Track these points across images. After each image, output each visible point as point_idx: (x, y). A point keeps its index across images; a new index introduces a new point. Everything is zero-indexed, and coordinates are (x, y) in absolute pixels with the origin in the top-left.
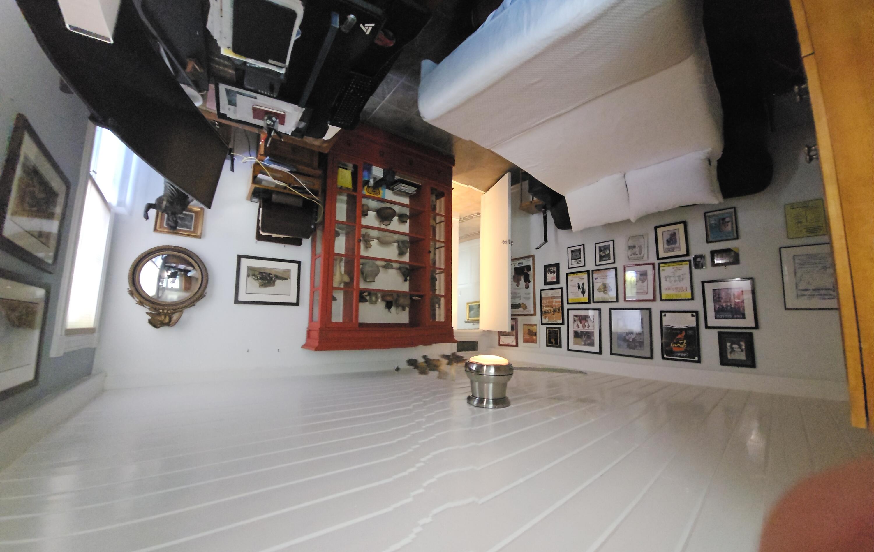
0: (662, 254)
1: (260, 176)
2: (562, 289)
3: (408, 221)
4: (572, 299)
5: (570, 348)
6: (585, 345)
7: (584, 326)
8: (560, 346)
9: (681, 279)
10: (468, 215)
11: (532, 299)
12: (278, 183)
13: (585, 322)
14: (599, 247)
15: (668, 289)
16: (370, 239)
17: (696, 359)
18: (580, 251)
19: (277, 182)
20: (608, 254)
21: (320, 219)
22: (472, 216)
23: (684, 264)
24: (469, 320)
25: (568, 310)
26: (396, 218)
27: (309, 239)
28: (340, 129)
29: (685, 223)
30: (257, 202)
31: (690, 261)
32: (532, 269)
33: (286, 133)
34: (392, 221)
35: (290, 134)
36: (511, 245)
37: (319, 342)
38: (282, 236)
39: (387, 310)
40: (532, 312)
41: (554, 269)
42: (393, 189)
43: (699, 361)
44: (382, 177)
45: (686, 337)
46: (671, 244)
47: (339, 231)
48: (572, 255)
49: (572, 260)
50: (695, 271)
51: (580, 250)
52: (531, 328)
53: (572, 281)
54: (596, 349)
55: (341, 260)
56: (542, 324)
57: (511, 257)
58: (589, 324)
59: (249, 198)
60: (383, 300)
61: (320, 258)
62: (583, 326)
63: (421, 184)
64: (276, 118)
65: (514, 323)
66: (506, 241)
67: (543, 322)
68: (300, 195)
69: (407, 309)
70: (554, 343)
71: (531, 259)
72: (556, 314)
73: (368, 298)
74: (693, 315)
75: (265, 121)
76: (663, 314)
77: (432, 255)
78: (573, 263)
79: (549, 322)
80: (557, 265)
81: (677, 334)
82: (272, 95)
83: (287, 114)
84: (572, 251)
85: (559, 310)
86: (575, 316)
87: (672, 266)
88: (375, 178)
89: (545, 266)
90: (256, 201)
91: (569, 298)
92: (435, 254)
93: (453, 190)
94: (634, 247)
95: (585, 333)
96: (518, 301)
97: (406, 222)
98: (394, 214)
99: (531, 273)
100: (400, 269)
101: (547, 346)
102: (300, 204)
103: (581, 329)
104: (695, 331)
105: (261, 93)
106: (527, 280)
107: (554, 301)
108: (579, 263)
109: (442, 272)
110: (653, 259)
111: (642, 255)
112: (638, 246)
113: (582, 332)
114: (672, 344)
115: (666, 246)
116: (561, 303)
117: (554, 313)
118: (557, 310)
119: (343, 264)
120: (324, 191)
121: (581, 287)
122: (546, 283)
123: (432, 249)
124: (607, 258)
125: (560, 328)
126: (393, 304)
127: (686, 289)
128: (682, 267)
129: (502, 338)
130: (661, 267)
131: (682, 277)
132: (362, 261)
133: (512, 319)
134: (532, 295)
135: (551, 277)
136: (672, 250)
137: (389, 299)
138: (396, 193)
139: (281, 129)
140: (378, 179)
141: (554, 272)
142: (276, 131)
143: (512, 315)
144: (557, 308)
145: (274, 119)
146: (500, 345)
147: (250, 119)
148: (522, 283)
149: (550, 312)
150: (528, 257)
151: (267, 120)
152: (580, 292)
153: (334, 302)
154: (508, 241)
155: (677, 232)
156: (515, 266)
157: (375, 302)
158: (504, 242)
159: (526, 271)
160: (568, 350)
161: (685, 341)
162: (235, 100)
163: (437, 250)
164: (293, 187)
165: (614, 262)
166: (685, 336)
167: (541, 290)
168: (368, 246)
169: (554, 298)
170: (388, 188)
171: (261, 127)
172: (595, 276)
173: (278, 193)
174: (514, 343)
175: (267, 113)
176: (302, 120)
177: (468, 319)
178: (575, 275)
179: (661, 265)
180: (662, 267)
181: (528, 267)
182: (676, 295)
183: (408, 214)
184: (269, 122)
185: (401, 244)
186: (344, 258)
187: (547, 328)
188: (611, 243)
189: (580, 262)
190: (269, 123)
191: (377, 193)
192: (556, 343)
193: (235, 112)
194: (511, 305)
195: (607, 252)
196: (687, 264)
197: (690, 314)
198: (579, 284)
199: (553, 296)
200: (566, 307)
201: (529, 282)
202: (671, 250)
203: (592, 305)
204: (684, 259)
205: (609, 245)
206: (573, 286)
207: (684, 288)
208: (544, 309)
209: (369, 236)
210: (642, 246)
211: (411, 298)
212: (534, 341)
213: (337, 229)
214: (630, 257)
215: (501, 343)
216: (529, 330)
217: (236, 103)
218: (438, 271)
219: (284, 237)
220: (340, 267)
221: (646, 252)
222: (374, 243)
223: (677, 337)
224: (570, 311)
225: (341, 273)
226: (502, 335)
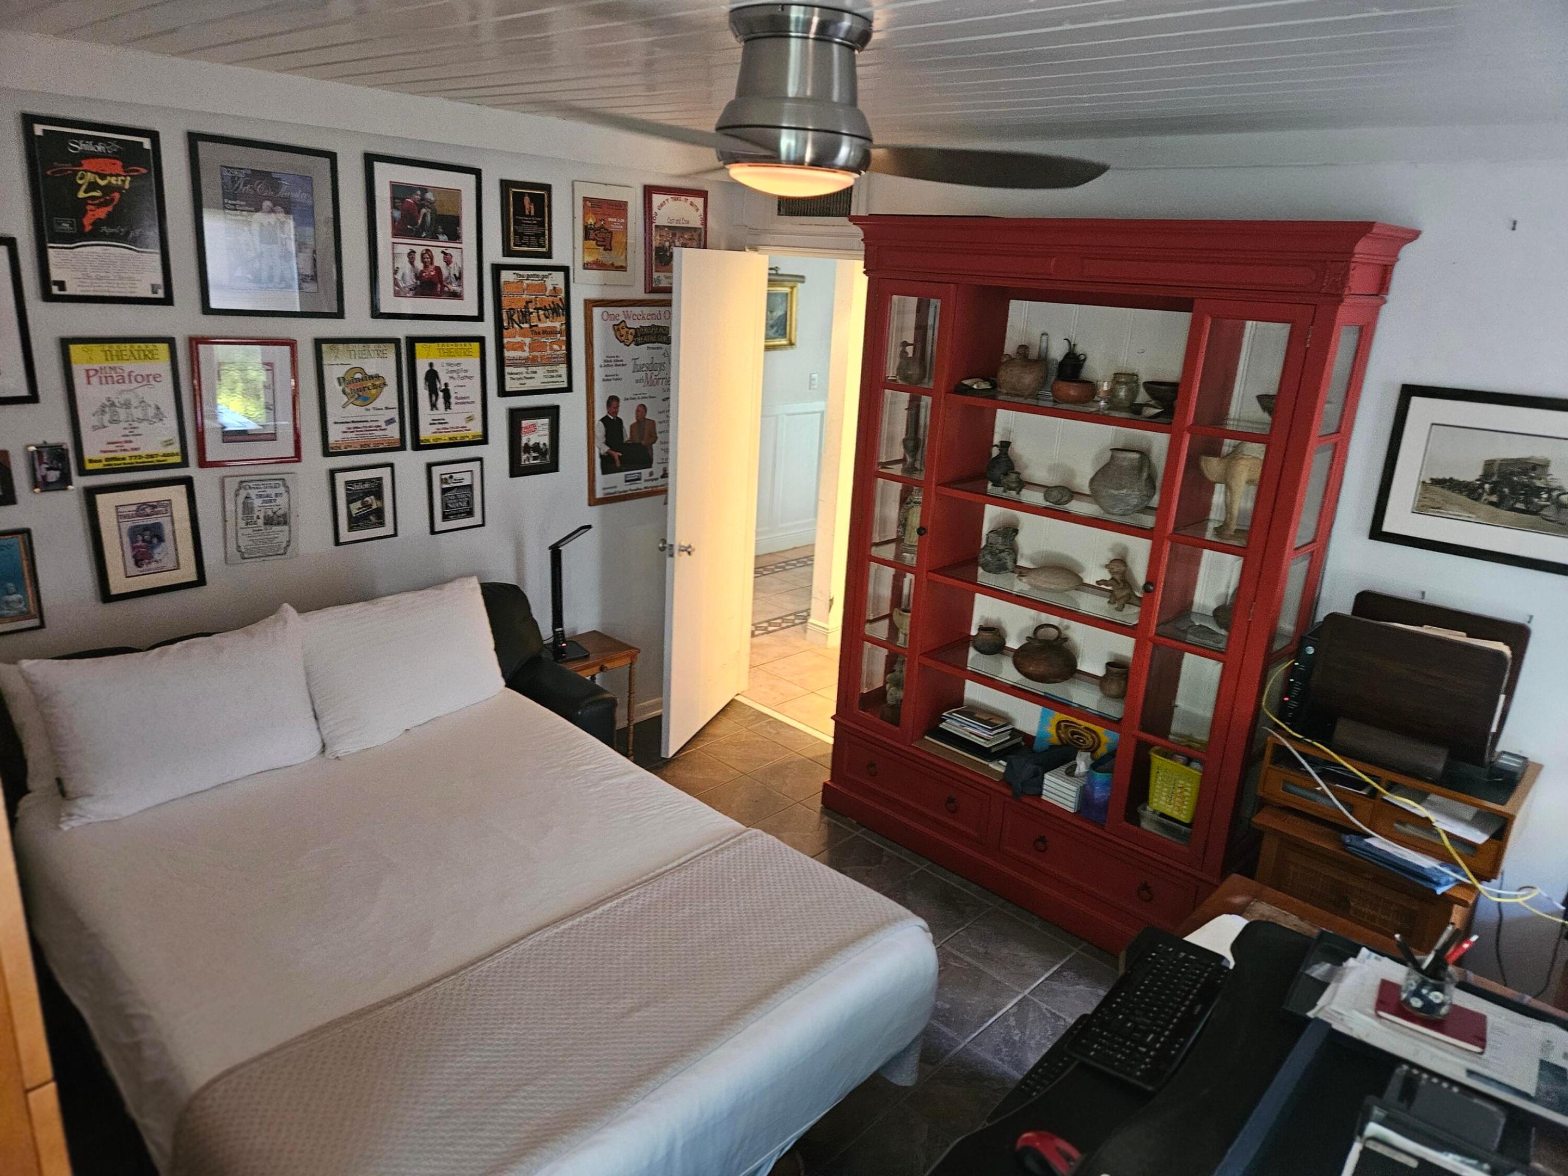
0: (177, 494)
1: (1478, 837)
2: (503, 392)
3: (974, 632)
4: (468, 354)
5: (473, 177)
6: (424, 190)
7: (427, 257)
8: (506, 185)
9: (107, 409)
10: (781, 632)
11: (598, 360)
12: (1415, 807)
13: (422, 272)
14: (382, 524)
15: (151, 378)
16: (1109, 588)
17: (39, 130)
18: (444, 513)
19: (1421, 811)
20: (355, 501)
21: (1279, 671)
22: (771, 629)
23: (100, 461)
24: (791, 284)
25: (480, 318)
26: (1013, 643)
27: (1325, 614)
28: (1187, 939)
29: (106, 596)
30: (1504, 753)
31: (83, 472)
32: (598, 461)
33: (1378, 956)
34: (1028, 638)
35: (1364, 951)
36: (664, 541)
37: (1352, 254)
38: (1427, 630)
39: (1079, 350)
40: (597, 311)
41: (527, 459)
42: (1015, 733)
43: (29, 120)
44: (1047, 776)
45: (80, 208)
46: (146, 528)
47: (1213, 627)
48: (470, 502)
49: (470, 487)
50: (63, 437)
51: (446, 517)
52: (599, 254)
53: (470, 419)
54: (385, 175)
55: (1219, 531)
56: (565, 269)
57: (666, 503)
58: (409, 265)
59: (1528, 773)
60: (1091, 388)
61: (1298, 543)
62: (432, 258)
63: (927, 737)
64: (1407, 1002)
65: (655, 275)
66: (681, 553)
67: (561, 275)
68: (1345, 761)
69: (1010, 347)
70: (527, 200)
71: (599, 494)
72: (520, 305)
73: (1142, 397)
74: (61, 285)
75: (1449, 1002)
76: (161, 294)
77: (915, 519)
78: (464, 475)
79: (544, 276)
80: (517, 470)
81: (111, 220)
82: (1415, 1072)
83: (1372, 1012)
84: (470, 513)
85: (510, 318)
86: (456, 296)
87: (140, 457)
88: (1070, 773)
89: (556, 469)
90: (1504, 756)
91: (477, 361)
92: (903, 523)
93: (834, 713)
94: (269, 521)
95: (424, 235)
96: (643, 352)
97: (981, 629)
98: (1021, 658)
99: (601, 448)
100: (1022, 484)
101: (548, 188)
102: (1344, 730)
103: (437, 249)
104: (51, 228)
105: (1453, 1082)
106: (612, 425)
107: (527, 348)
108: (447, 476)
109: (884, 465)
110: (204, 480)
111: (243, 493)
112: (255, 523)
113: (435, 238)
114: (127, 186)
115: (164, 520)
116: (505, 340)
117: (526, 307)
118: (515, 317)
119: (1216, 515)
120: (1251, 758)
121: (441, 394)
122: (553, 413)
123: (913, 538)
124: (356, 487)
125: (507, 252)
126: (1054, 368)
127: (88, 377)
128: (105, 452)
129: (695, 220)
130: (177, 454)
131: (107, 417)
132: (1149, 521)
133: (669, 290)
134: (598, 374)
135: (537, 432)
136: (142, 509)
137: (1072, 390)
138: (1007, 720)
139: (1397, 973)
140: (1063, 768)
141: (527, 449)
142: (1417, 966)
143: (668, 303)
144: (516, 326)
145: (1417, 1003)
146: (703, 194)
147: (1495, 1015)
148: (628, 417)
149: (541, 312)
150: (608, 500)
151: (1442, 1004)
152: (444, 378)
153: (1273, 390)
154: (676, 555)
155: (133, 569)
156: (651, 474)
157: (1117, 378)
158: (688, 550)
159: (617, 455)
160: (477, 173)
161: (81, 195)
162: (1540, 1076)
163: (894, 537)
164: (1363, 785)
165: (332, 473)
166: (84, 213)
167: (569, 389)
168: (1118, 568)
169: (527, 359)
170: (1029, 739)
171: (1464, 986)
172: (393, 432)
173: (1417, 773)
174: (657, 199)
175: (1437, 1025)
176: (1321, 986)
177: (792, 288)
178: (459, 435)
179: (178, 459)
180: (172, 455)
181: (608, 466)
182: (120, 357)
183: (972, 652)
184: (1436, 997)
185: (1010, 564)
186: (1209, 535)
187: (549, 255)
188: (345, 535)
189: (443, 477)
190: (1437, 993)
191: (1066, 726)
192: (519, 198)
193: (1547, 1045)
194: (668, 342)
195: (356, 507)
196: (91, 461)
197: (71, 290)
198: (448, 405)
199: (531, 369)
200: (486, 329)
201: (604, 420)
202: (148, 510)
203: (401, 330)
204: (102, 476)
205: (351, 529)
206: (463, 401)
207: (95, 380)
208: (558, 324)
209: (1113, 599)
210: (242, 524)
211: (994, 385)
212: (592, 205)
213: (1223, 632)
214: (282, 490)
215: (699, 201)
216: (608, 248)
217: (1541, 1069)
218: (897, 470)
219: (1421, 626)
220: (1228, 507)
221: (230, 506)
222: (1094, 574)
223: (110, 208)
224: (475, 313)
225: (1228, 487)
226: (695, 229)
